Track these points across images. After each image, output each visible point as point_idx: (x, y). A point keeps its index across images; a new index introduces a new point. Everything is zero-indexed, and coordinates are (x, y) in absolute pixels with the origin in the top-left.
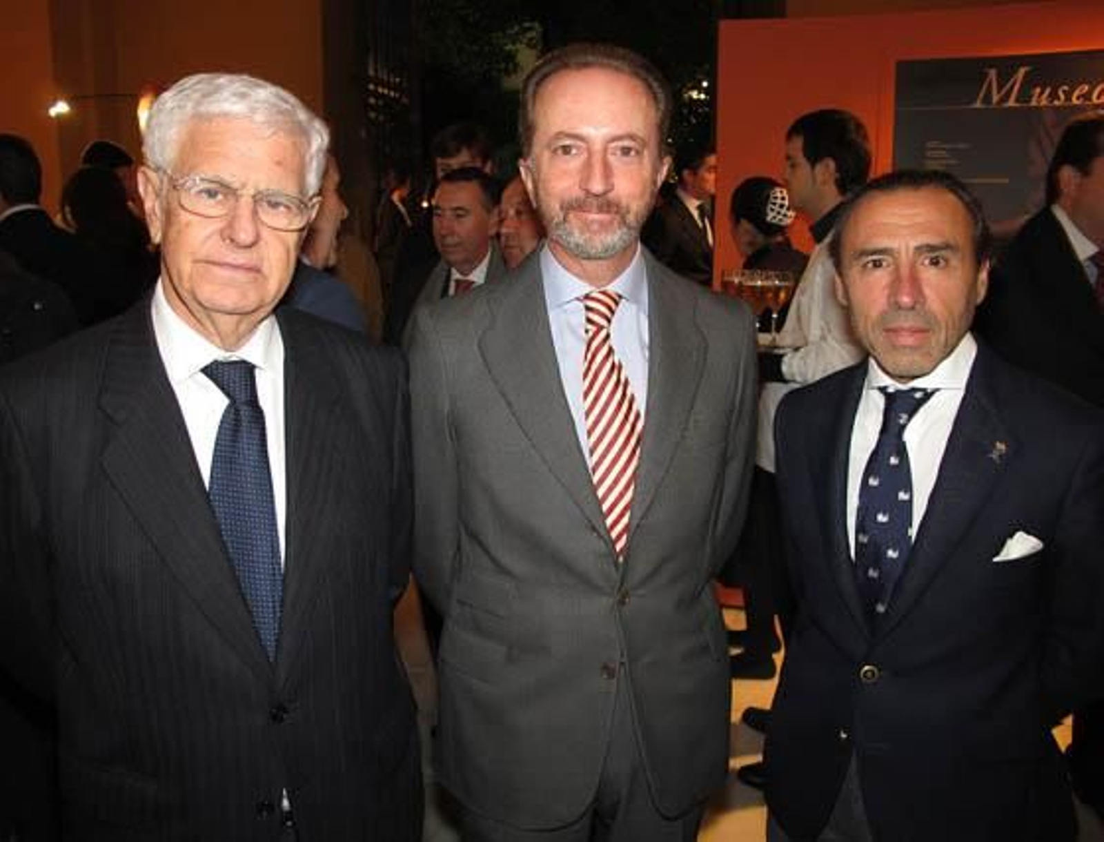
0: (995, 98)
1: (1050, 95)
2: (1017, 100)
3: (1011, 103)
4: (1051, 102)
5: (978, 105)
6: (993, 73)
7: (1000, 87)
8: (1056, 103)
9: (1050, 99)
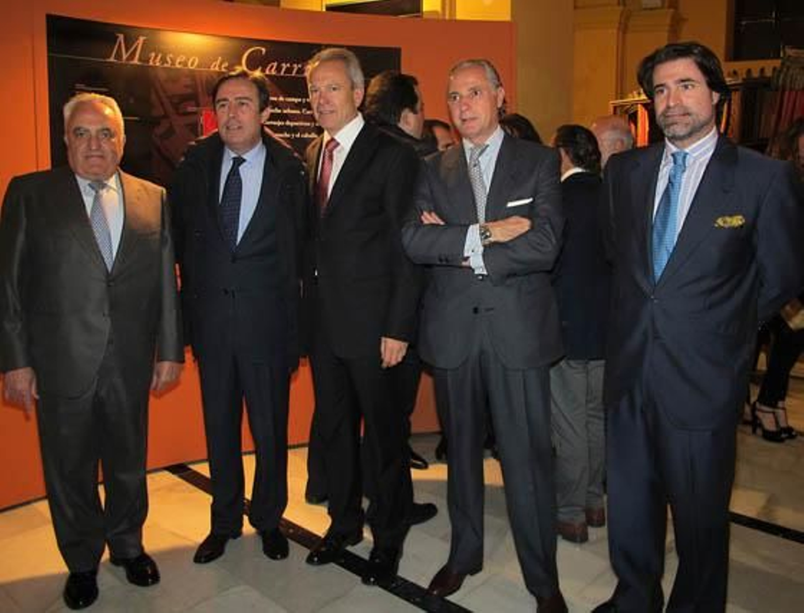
0: (125, 57)
1: (161, 59)
2: (140, 60)
3: (136, 61)
4: (163, 64)
5: (112, 59)
6: (121, 37)
7: (127, 50)
8: (166, 65)
9: (161, 62)
